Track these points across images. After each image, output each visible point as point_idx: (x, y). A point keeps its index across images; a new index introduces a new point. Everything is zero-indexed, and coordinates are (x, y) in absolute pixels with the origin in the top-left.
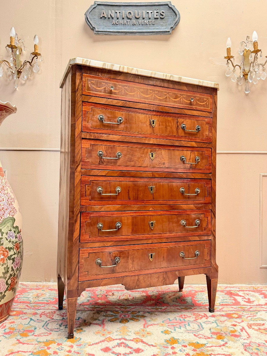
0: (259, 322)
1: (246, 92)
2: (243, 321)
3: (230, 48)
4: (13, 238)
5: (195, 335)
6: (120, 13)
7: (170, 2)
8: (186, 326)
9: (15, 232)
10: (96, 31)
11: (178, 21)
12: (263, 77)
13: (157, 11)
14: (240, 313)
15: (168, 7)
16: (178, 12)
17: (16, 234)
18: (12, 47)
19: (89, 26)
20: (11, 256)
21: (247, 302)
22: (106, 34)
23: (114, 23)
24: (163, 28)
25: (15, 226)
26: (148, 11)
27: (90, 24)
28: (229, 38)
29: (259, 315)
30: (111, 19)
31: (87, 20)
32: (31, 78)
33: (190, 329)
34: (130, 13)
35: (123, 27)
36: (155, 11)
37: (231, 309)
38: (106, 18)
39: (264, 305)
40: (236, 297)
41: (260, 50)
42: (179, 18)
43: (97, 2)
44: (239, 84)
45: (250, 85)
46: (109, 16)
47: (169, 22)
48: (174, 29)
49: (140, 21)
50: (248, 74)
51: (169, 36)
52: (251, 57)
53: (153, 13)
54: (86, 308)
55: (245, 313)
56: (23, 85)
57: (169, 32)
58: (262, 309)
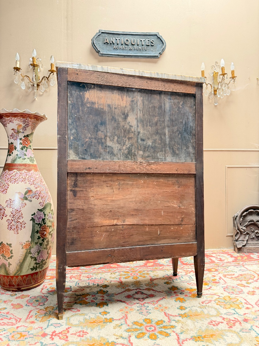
0: (230, 273)
1: (215, 104)
2: (219, 273)
3: (204, 71)
4: (51, 218)
5: (188, 283)
6: (119, 40)
7: (158, 33)
8: (181, 278)
9: (52, 214)
10: (101, 54)
11: (165, 48)
12: (228, 94)
13: (148, 40)
14: (217, 268)
15: (157, 37)
16: (165, 41)
17: (52, 215)
18: (34, 66)
19: (95, 49)
20: (50, 232)
21: (220, 261)
22: (108, 56)
23: (115, 48)
24: (153, 53)
25: (51, 209)
26: (141, 40)
27: (96, 48)
28: (203, 63)
29: (229, 269)
30: (112, 45)
31: (93, 45)
32: (48, 90)
33: (184, 280)
34: (127, 40)
35: (121, 51)
36: (147, 40)
37: (210, 266)
38: (108, 43)
39: (232, 262)
40: (211, 258)
41: (226, 74)
42: (165, 46)
43: (101, 30)
44: (210, 97)
45: (218, 99)
46: (111, 43)
47: (158, 49)
48: (161, 54)
49: (136, 47)
50: (217, 91)
51: (158, 59)
52: (220, 79)
53: (145, 41)
54: (104, 271)
55: (220, 268)
56: (41, 96)
57: (158, 56)
58: (231, 265)
